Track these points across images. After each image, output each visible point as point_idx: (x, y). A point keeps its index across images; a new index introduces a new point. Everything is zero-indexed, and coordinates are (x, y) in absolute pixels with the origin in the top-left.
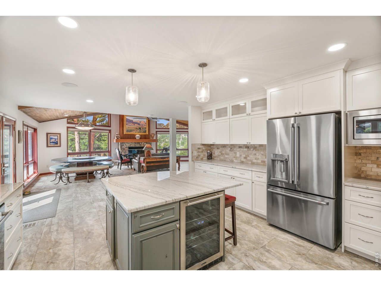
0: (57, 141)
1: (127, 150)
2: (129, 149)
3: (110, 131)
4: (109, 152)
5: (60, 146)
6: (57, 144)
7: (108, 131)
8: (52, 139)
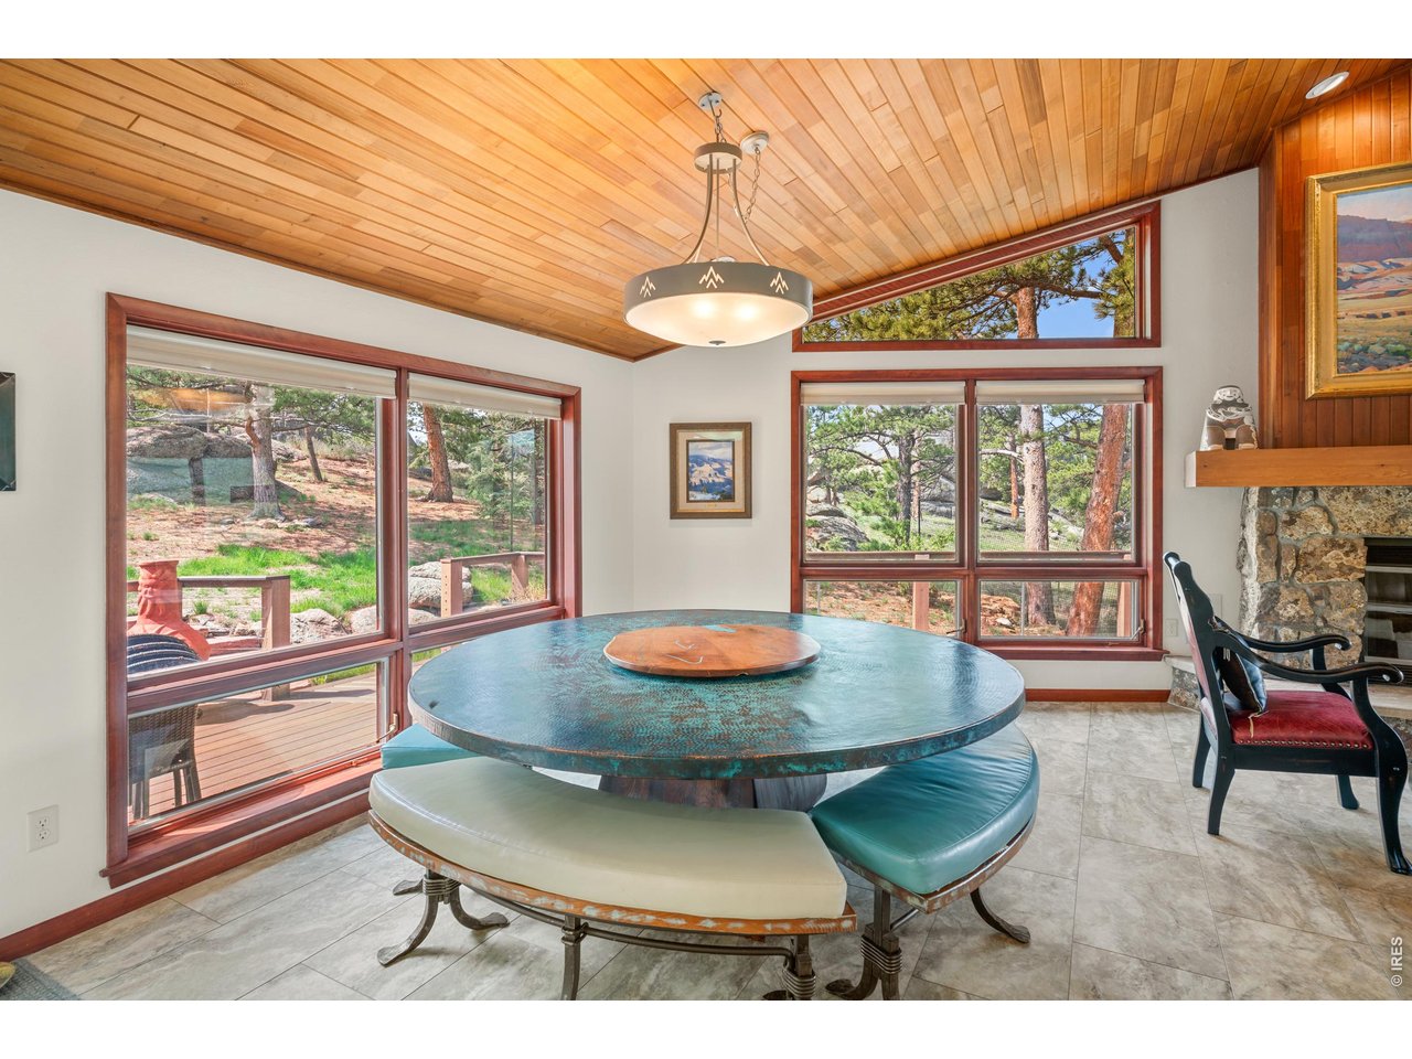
0: (729, 474)
1: (1344, 570)
2: (1371, 560)
3: (1153, 379)
4: (1143, 576)
5: (747, 514)
6: (729, 497)
7: (1135, 387)
8: (700, 461)
